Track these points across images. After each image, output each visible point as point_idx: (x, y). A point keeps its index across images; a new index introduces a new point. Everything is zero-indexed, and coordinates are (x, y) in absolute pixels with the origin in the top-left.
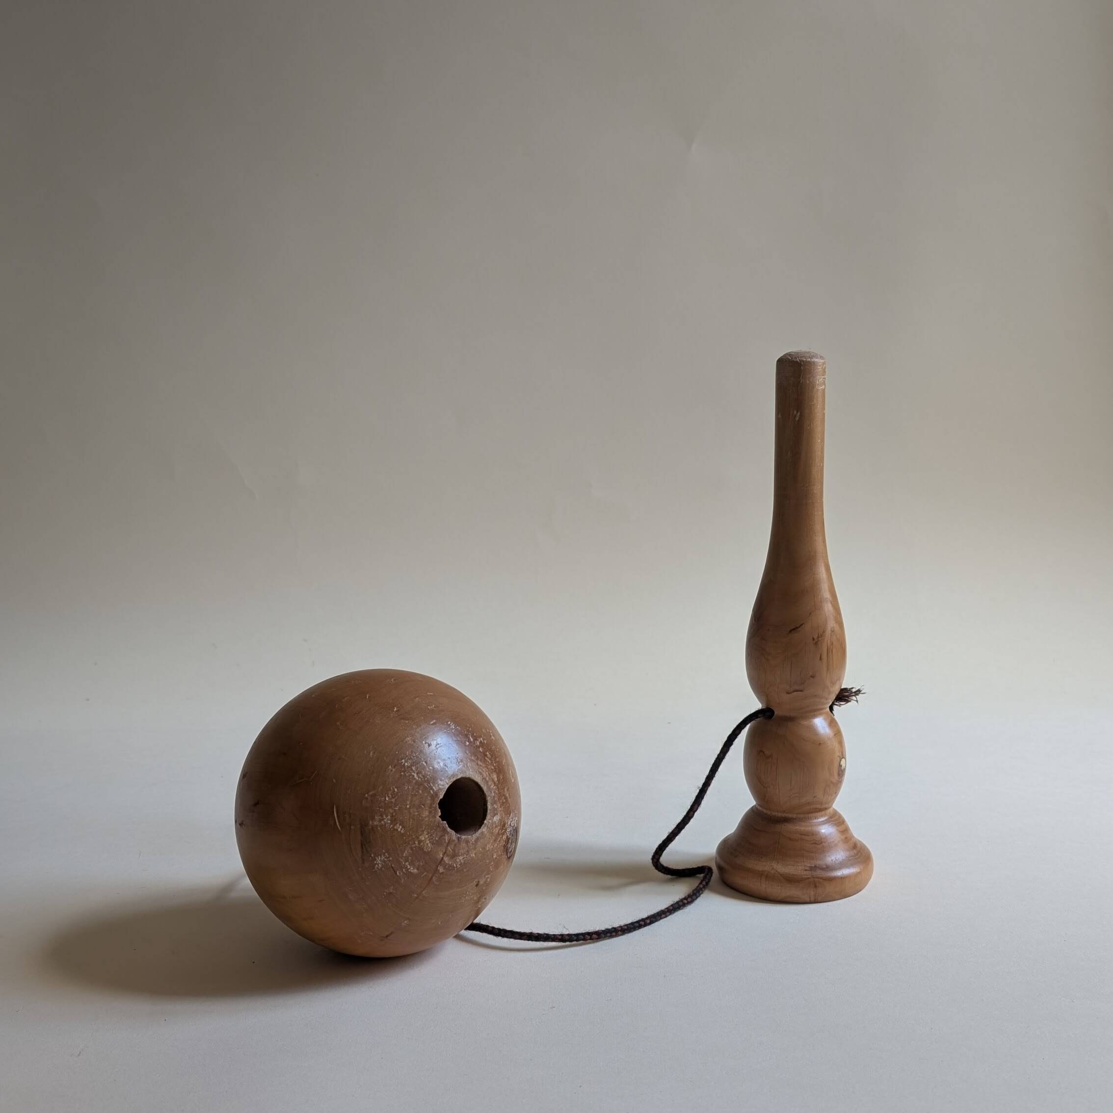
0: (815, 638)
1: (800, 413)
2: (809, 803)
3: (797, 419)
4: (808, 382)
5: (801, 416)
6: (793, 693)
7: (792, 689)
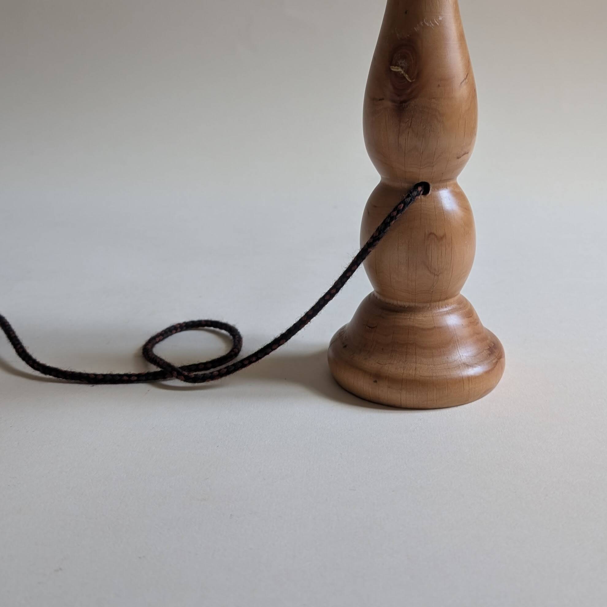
6: (460, 157)
7: (463, 153)
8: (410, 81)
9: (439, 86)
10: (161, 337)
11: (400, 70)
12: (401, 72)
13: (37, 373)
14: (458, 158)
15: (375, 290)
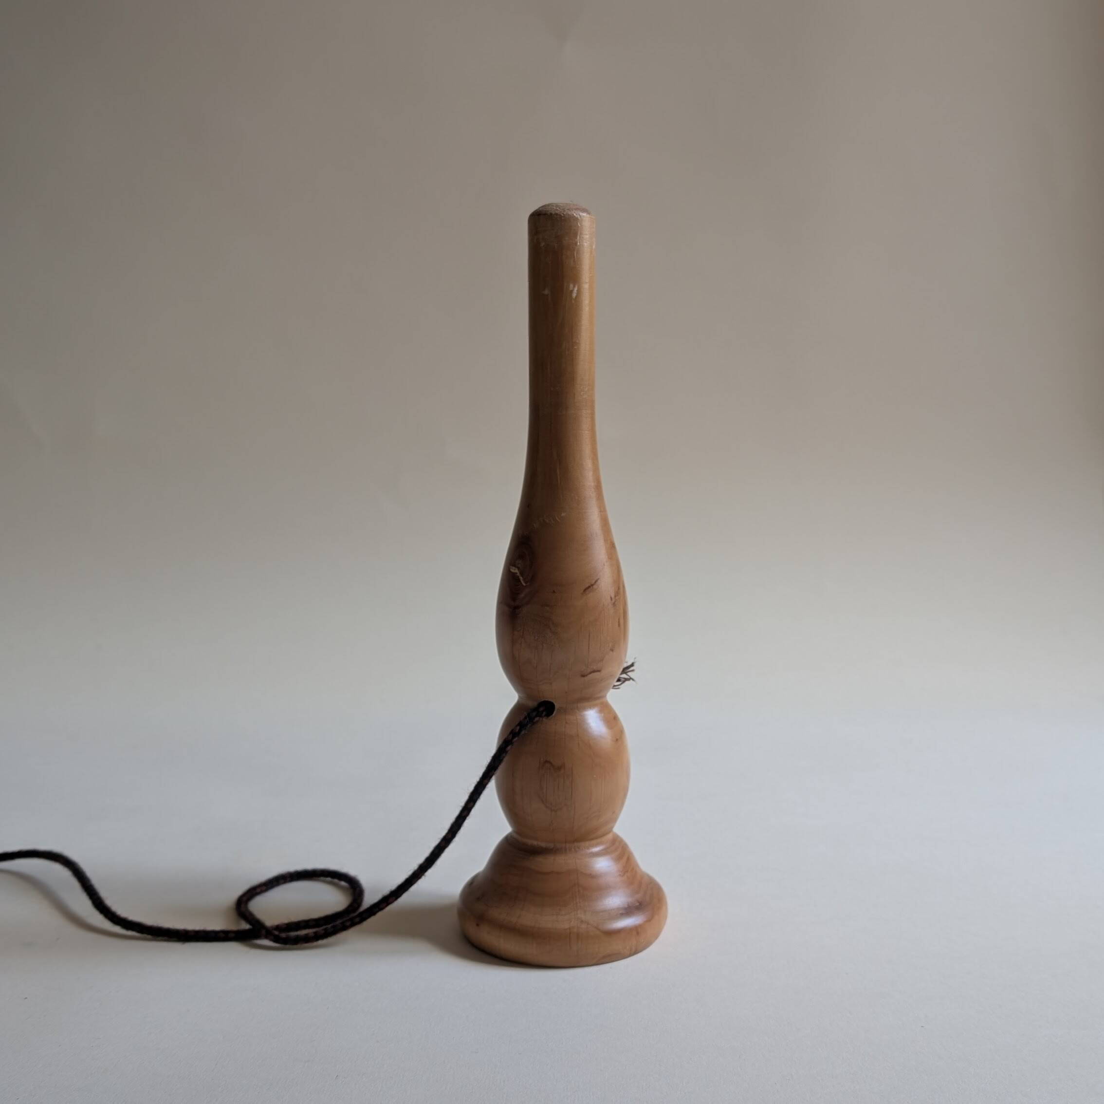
3: (574, 295)
6: (587, 675)
7: (589, 671)
8: (524, 584)
9: (554, 592)
10: (264, 888)
11: (517, 571)
12: (517, 573)
13: (117, 929)
14: (583, 676)
15: (514, 831)
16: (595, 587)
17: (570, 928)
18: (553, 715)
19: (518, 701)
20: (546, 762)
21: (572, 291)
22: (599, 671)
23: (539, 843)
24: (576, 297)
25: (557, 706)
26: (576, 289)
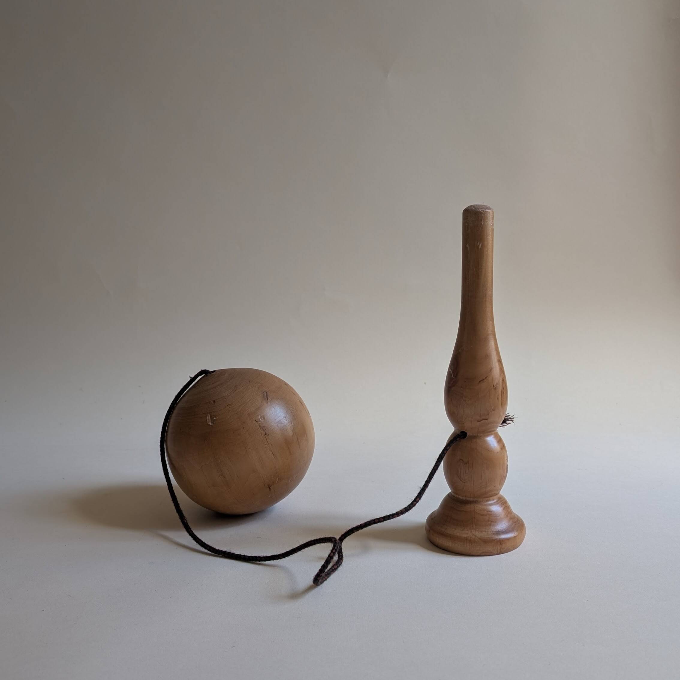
0: (495, 385)
1: (482, 244)
2: (491, 490)
3: (480, 247)
4: (486, 224)
5: (482, 246)
6: (481, 421)
7: (481, 419)
8: (453, 377)
9: (465, 382)
15: (452, 491)
16: (485, 380)
17: (467, 537)
18: (466, 438)
19: (454, 431)
20: (461, 459)
21: (479, 245)
22: (487, 419)
23: (460, 497)
24: (481, 248)
25: (468, 434)
26: (481, 245)
